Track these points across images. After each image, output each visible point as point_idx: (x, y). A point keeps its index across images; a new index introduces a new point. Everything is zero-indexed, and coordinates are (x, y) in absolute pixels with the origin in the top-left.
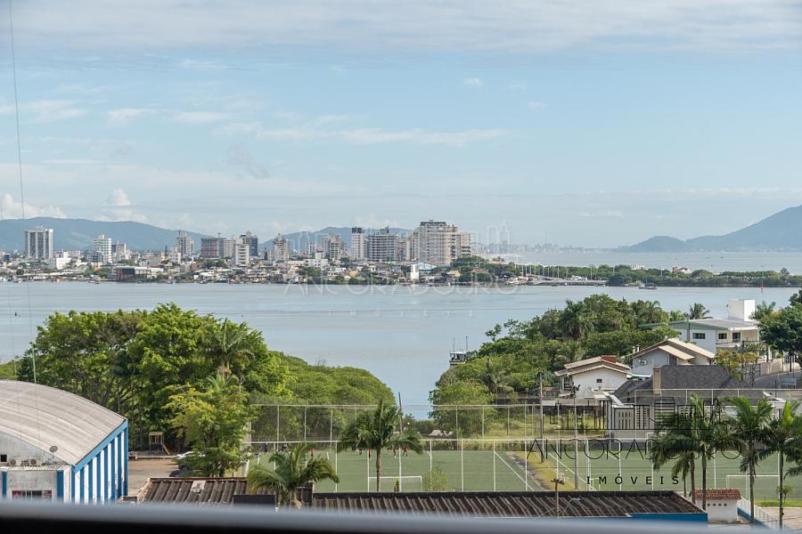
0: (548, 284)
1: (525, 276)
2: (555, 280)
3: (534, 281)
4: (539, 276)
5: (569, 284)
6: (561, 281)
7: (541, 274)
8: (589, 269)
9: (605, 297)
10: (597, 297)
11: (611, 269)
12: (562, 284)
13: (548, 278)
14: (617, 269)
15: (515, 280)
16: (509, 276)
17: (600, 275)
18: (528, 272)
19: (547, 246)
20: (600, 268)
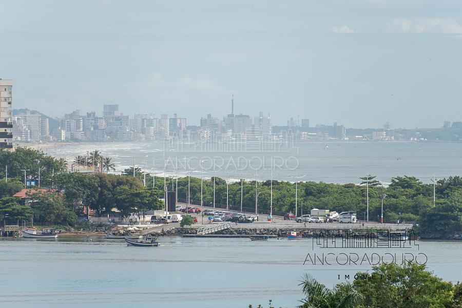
0: (242, 234)
1: (172, 209)
2: (261, 222)
3: (202, 223)
4: (213, 210)
5: (304, 234)
6: (279, 223)
7: (220, 203)
8: (362, 192)
9: (416, 274)
10: (390, 274)
11: (426, 191)
12: (283, 234)
13: (240, 214)
14: (444, 189)
15: (143, 223)
16: (126, 211)
17: (394, 208)
18: (183, 199)
19: (235, 121)
20: (394, 185)
